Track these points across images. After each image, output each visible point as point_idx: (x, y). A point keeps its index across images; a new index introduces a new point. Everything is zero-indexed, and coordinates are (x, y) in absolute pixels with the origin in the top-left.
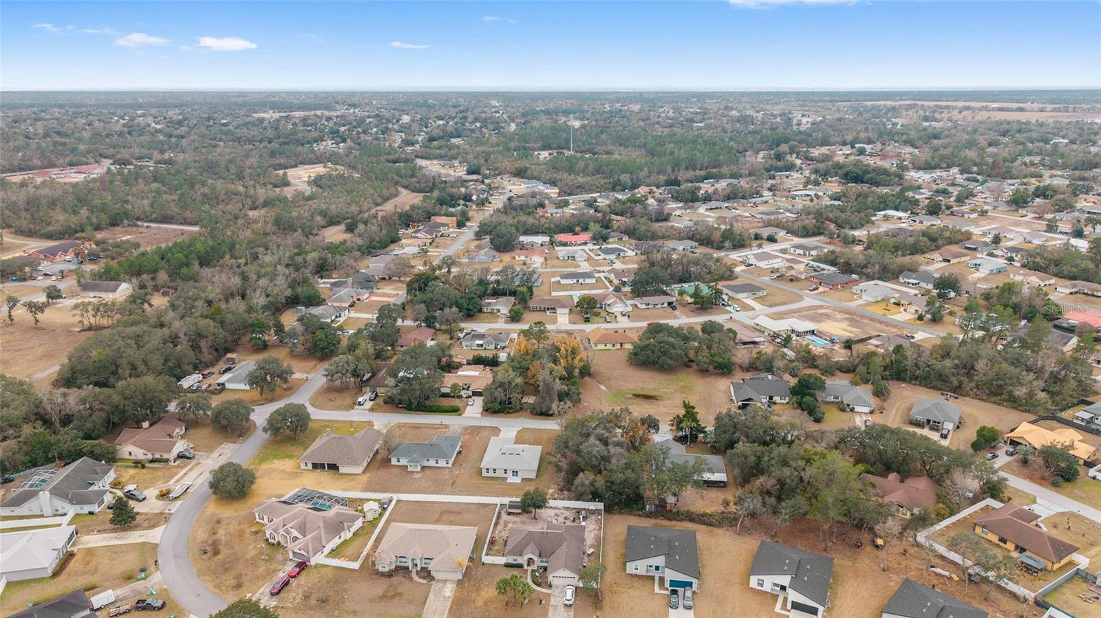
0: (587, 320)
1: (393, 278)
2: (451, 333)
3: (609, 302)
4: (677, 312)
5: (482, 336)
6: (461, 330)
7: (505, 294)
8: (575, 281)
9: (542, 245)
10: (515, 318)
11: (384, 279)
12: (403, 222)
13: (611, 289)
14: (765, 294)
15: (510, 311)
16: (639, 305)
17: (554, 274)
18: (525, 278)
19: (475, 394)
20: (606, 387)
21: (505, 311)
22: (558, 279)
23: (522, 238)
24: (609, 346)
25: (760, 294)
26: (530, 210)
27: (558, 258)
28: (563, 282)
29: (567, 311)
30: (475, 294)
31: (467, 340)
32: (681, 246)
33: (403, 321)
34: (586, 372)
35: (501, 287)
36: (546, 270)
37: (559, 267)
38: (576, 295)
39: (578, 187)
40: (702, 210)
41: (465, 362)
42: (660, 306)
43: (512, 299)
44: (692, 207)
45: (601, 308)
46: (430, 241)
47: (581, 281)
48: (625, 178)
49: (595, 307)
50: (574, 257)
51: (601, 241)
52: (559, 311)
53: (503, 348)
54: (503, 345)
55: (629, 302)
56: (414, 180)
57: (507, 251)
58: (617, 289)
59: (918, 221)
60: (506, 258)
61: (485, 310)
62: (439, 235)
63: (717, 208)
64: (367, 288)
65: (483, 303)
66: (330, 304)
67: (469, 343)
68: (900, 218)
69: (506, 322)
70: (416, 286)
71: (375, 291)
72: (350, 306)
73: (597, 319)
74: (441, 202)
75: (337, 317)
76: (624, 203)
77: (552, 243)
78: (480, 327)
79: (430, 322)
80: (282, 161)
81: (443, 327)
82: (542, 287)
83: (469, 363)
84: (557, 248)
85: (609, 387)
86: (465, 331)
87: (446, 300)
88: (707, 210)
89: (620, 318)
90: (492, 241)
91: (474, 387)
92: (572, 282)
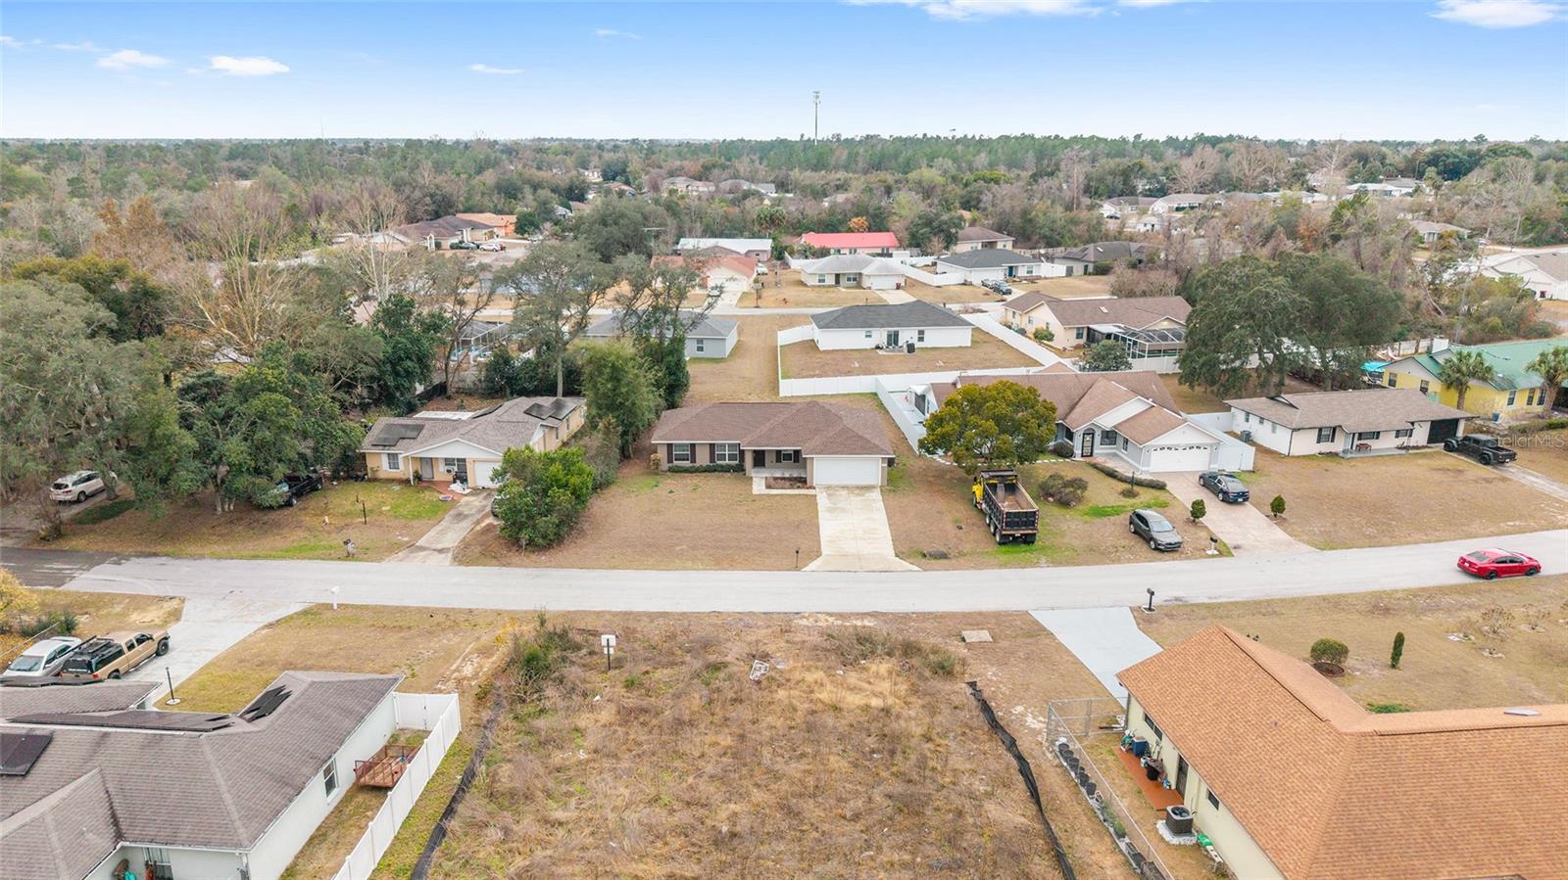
3: (1108, 421)
8: (880, 337)
13: (1069, 365)
16: (1272, 439)
17: (789, 322)
22: (809, 331)
27: (801, 284)
28: (832, 340)
29: (870, 469)
36: (758, 312)
37: (806, 304)
42: (1388, 443)
45: (1066, 453)
47: (907, 335)
49: (1039, 451)
50: (857, 278)
51: (935, 246)
52: (824, 470)
55: (1214, 422)
58: (1105, 362)
61: (377, 463)
77: (779, 254)
84: (797, 264)
89: (1219, 518)
92: (870, 344)
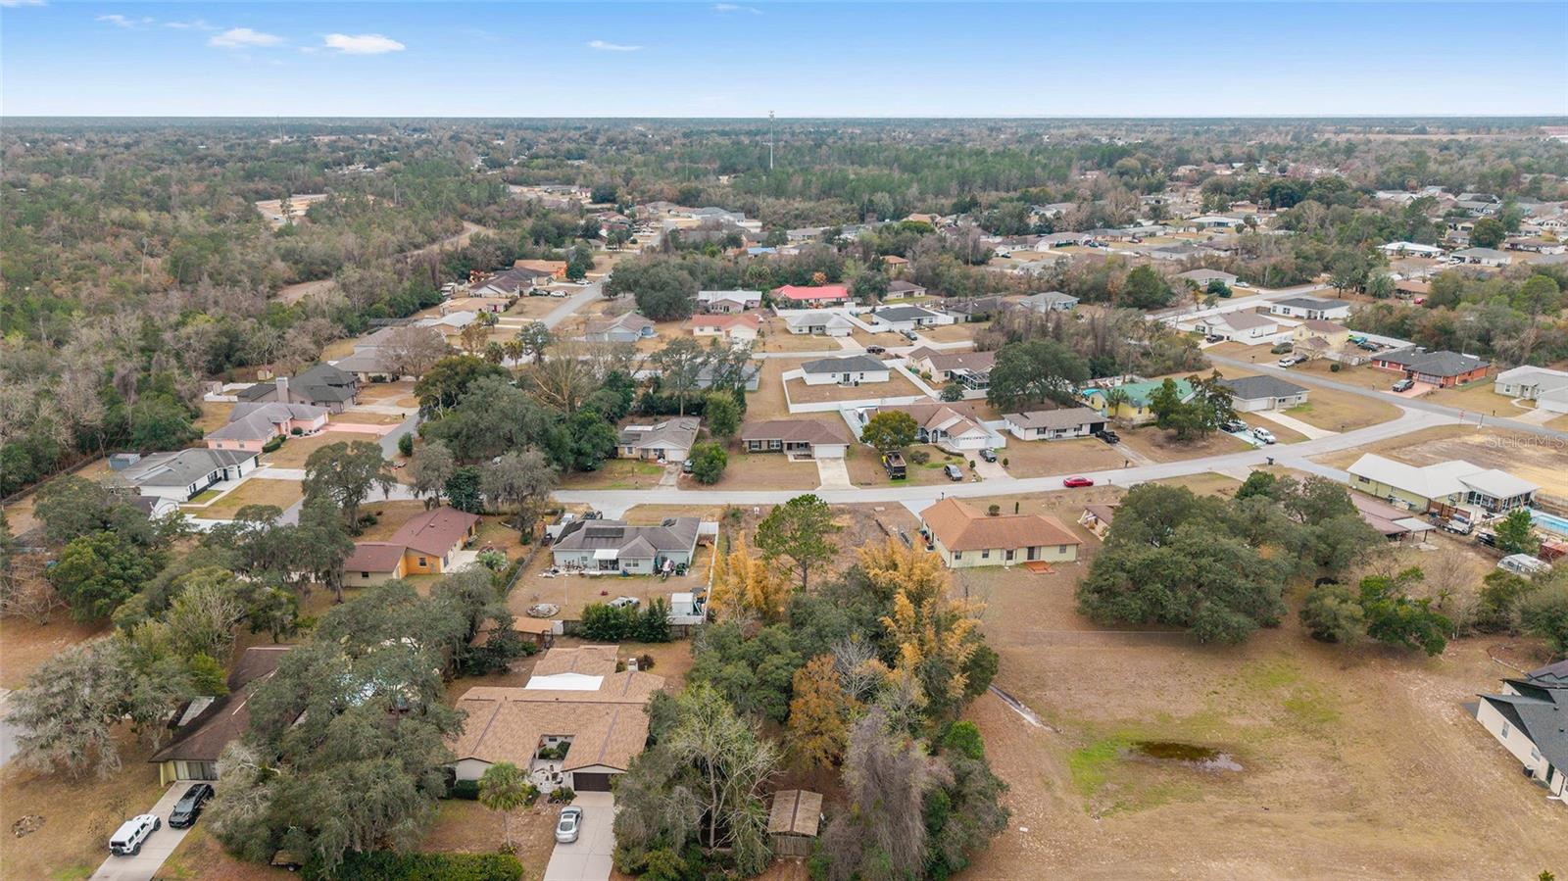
0: (899, 476)
1: (403, 379)
2: (523, 523)
3: (943, 427)
4: (1122, 449)
5: (614, 535)
6: (557, 513)
7: (674, 412)
8: (840, 377)
9: (746, 308)
10: (705, 472)
11: (378, 380)
12: (454, 269)
13: (934, 394)
14: (1304, 399)
15: (694, 455)
16: (1019, 433)
17: (786, 364)
18: (725, 370)
19: (586, 782)
20: (1038, 713)
21: (677, 454)
22: (800, 373)
23: (703, 295)
24: (996, 558)
25: (1293, 400)
26: (715, 248)
27: (787, 332)
28: (813, 379)
29: (839, 450)
30: (598, 410)
31: (568, 548)
32: (1043, 303)
33: (386, 491)
34: (982, 670)
35: (665, 394)
36: (768, 355)
37: (794, 349)
38: (855, 410)
39: (796, 217)
40: (1043, 246)
41: (557, 626)
42: (1071, 434)
43: (694, 423)
44: (1025, 242)
45: (924, 441)
46: (507, 301)
47: (854, 376)
48: (882, 198)
49: (912, 440)
50: (822, 328)
51: (873, 297)
52: (820, 451)
53: (680, 570)
54: (679, 558)
55: (993, 425)
56: (493, 207)
57: (674, 320)
58: (952, 394)
59: (1467, 260)
60: (674, 331)
61: (624, 451)
62: (527, 292)
63: (1069, 244)
64: (327, 403)
65: (620, 434)
66: (213, 445)
67: (575, 557)
68: (1428, 255)
69: (683, 485)
70: (438, 392)
71: (349, 407)
72: (266, 450)
73: (921, 471)
74: (538, 236)
75: (215, 480)
76: (897, 233)
77: (767, 303)
78: (611, 503)
79: (463, 493)
80: (261, 186)
81: (506, 508)
82: (763, 393)
83: (572, 633)
84: (781, 313)
85: (1049, 715)
86: (568, 516)
87: (515, 428)
88: (1051, 246)
89: (981, 467)
90: (639, 301)
91: (582, 757)
92: (834, 381)
